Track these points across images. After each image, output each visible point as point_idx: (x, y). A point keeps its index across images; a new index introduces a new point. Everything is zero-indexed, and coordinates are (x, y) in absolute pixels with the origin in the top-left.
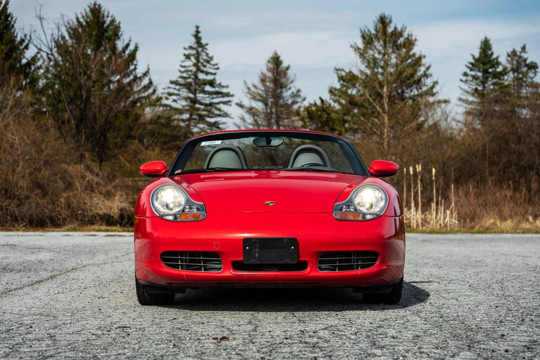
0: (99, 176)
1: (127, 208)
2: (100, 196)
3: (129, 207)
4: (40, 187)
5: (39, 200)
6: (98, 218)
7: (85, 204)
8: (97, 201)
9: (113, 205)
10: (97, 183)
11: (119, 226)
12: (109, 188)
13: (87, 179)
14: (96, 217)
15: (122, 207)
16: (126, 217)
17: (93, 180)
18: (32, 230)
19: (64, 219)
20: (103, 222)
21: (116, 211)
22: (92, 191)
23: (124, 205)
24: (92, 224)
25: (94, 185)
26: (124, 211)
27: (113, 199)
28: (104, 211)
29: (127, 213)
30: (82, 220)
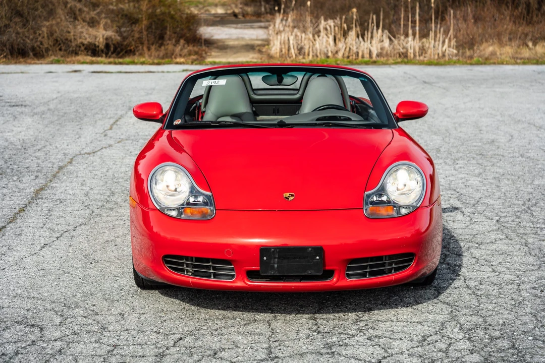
0: (81, 2)
1: (113, 37)
2: (84, 24)
3: (115, 36)
4: (20, 14)
5: (19, 29)
6: (83, 48)
7: (69, 32)
8: (80, 30)
9: (98, 34)
10: (80, 10)
11: (104, 55)
12: (93, 14)
13: (69, 6)
14: (80, 47)
15: (107, 36)
16: (112, 46)
17: (76, 7)
18: (13, 62)
19: (47, 50)
20: (87, 52)
21: (101, 40)
22: (75, 18)
23: (110, 33)
24: (77, 54)
25: (77, 13)
26: (110, 40)
27: (97, 27)
28: (89, 40)
29: (114, 42)
30: (65, 50)
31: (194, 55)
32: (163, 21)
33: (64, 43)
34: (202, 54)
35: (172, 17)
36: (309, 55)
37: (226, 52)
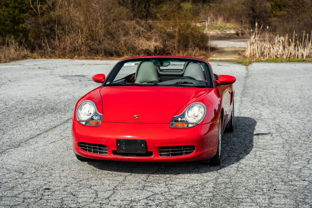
0: (144, 27)
1: (159, 46)
2: (144, 39)
3: (160, 45)
7: (135, 43)
8: (142, 42)
9: (151, 44)
10: (143, 31)
12: (149, 33)
13: (137, 29)
14: (141, 51)
15: (156, 45)
16: (158, 51)
17: (140, 30)
20: (145, 54)
21: (153, 47)
22: (139, 36)
23: (158, 44)
25: (140, 33)
26: (157, 47)
27: (151, 40)
28: (146, 47)
29: (159, 49)
30: (133, 53)
31: (203, 56)
32: (188, 37)
33: (133, 49)
34: (207, 55)
35: (193, 35)
36: (266, 56)
37: (222, 55)
